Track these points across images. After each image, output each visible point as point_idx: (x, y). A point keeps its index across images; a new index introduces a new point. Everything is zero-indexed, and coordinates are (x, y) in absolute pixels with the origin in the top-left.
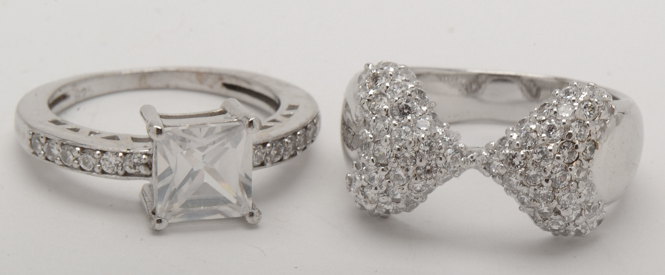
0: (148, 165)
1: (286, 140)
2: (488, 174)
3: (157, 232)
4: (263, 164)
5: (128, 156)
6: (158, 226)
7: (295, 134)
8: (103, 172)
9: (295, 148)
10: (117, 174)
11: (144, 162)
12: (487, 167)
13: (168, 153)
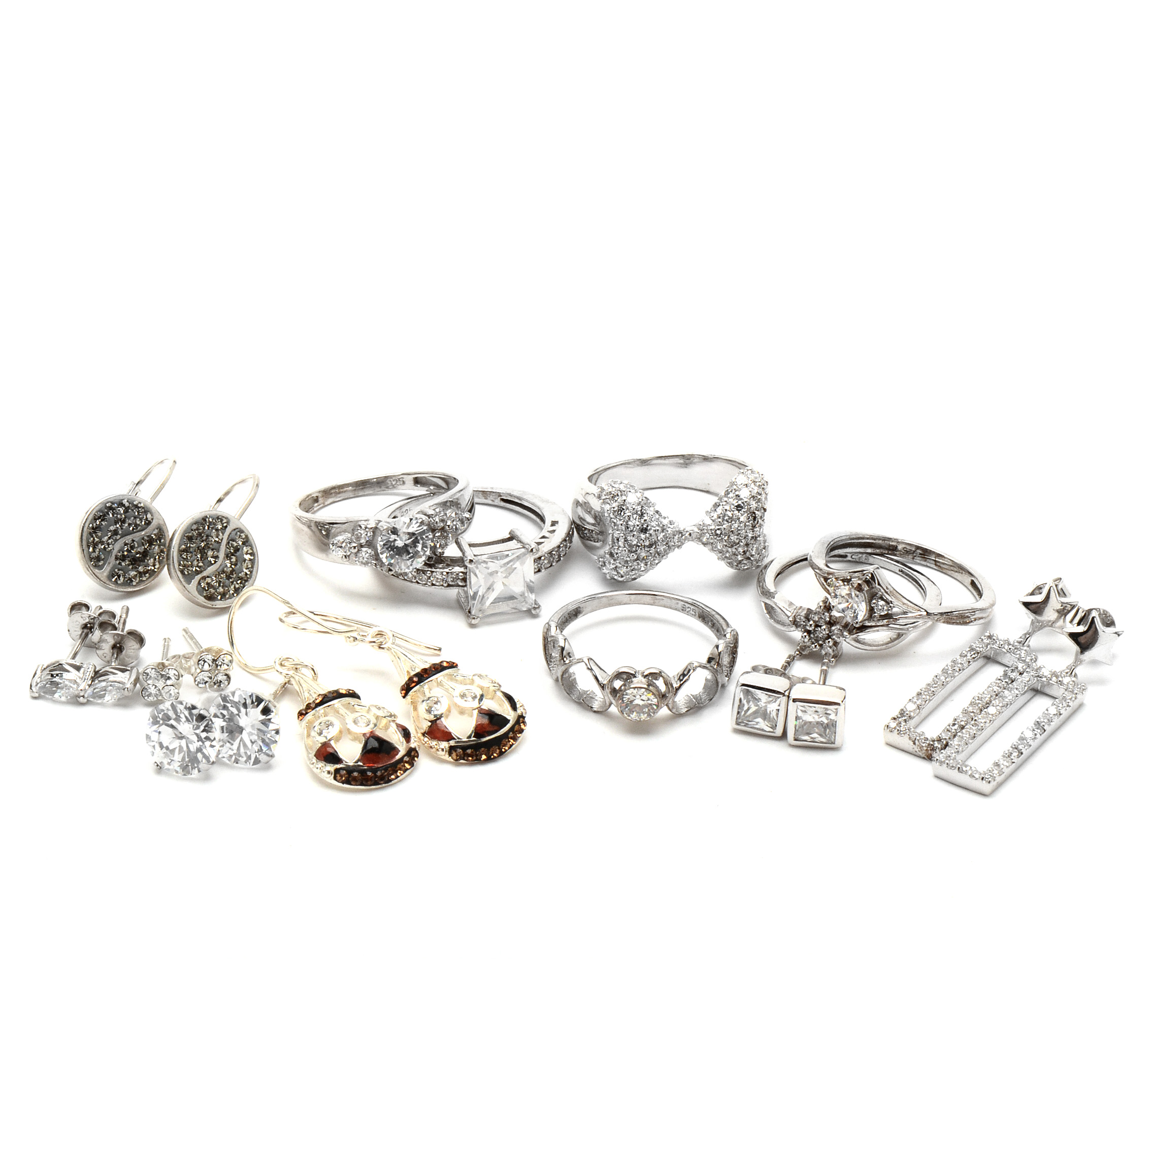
0: (464, 580)
1: (554, 553)
2: (700, 543)
3: (472, 626)
4: (539, 571)
5: (450, 574)
6: (473, 622)
7: (559, 547)
8: (433, 585)
9: (559, 556)
10: (442, 585)
11: (461, 578)
12: (699, 539)
13: (477, 572)
